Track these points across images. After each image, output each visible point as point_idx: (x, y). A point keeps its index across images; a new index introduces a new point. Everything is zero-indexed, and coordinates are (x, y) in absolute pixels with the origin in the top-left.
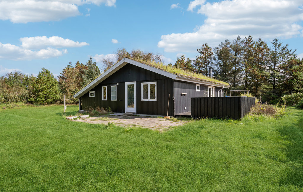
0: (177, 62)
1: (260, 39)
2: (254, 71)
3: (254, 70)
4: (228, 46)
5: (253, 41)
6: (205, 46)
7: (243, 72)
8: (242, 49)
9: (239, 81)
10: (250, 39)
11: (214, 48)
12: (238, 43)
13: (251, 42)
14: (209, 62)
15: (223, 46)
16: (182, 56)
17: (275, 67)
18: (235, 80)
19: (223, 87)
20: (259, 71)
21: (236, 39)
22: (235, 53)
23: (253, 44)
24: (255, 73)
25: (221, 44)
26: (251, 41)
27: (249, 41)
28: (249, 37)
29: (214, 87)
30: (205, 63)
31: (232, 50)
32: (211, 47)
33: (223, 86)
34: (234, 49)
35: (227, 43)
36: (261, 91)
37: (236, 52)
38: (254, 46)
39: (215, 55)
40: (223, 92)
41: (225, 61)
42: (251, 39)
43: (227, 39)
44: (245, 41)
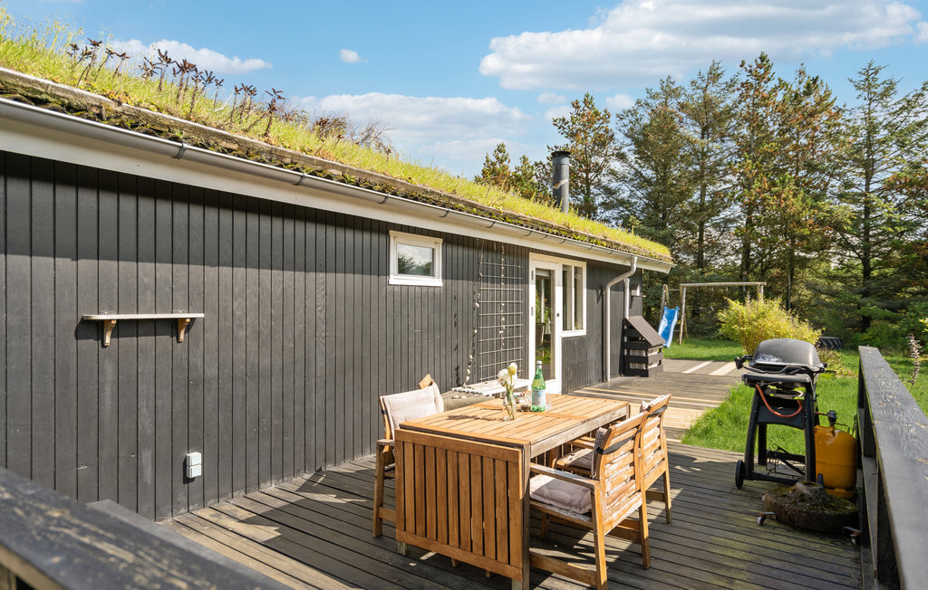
0: (484, 172)
1: (801, 73)
2: (785, 199)
3: (784, 195)
4: (673, 104)
5: (776, 76)
6: (582, 104)
7: (736, 209)
8: (728, 113)
9: (716, 247)
10: (762, 71)
11: (618, 116)
12: (713, 91)
13: (769, 80)
14: (598, 170)
15: (655, 103)
16: (500, 149)
17: (868, 184)
18: (701, 239)
19: (635, 266)
20: (804, 200)
21: (705, 74)
22: (699, 130)
23: (774, 90)
24: (787, 206)
25: (643, 97)
26: (769, 76)
27: (759, 78)
28: (759, 62)
29: (573, 264)
30: (585, 175)
31: (689, 121)
32: (605, 111)
33: (631, 259)
34: (695, 116)
35: (670, 91)
36: (809, 286)
37: (705, 130)
38: (779, 97)
39: (621, 140)
40: (638, 292)
41: (663, 168)
42: (767, 69)
43: (669, 77)
44: (744, 77)
